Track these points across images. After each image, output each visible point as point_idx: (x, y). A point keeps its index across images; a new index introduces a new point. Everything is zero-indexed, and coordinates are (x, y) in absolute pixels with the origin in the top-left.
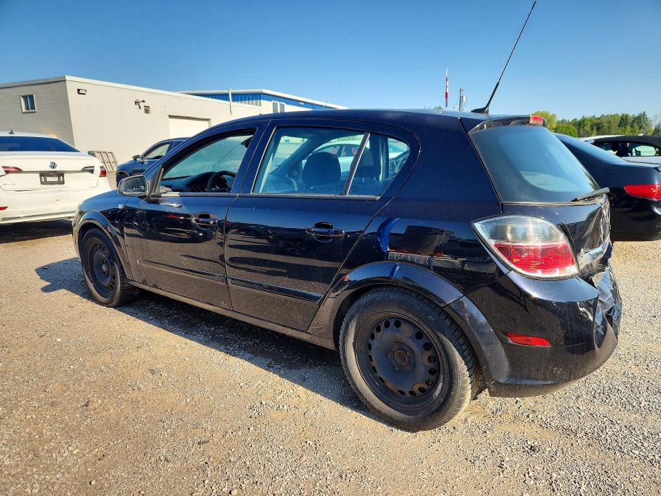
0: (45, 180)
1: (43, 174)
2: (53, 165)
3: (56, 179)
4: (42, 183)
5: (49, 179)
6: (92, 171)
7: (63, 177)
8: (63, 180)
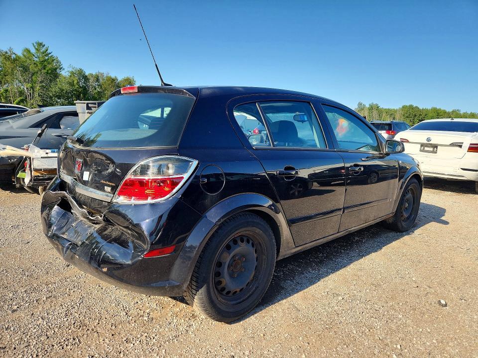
0: (424, 149)
1: (422, 145)
2: (429, 140)
3: (431, 149)
4: (421, 151)
5: (426, 149)
6: (461, 146)
7: (437, 148)
8: (437, 150)
